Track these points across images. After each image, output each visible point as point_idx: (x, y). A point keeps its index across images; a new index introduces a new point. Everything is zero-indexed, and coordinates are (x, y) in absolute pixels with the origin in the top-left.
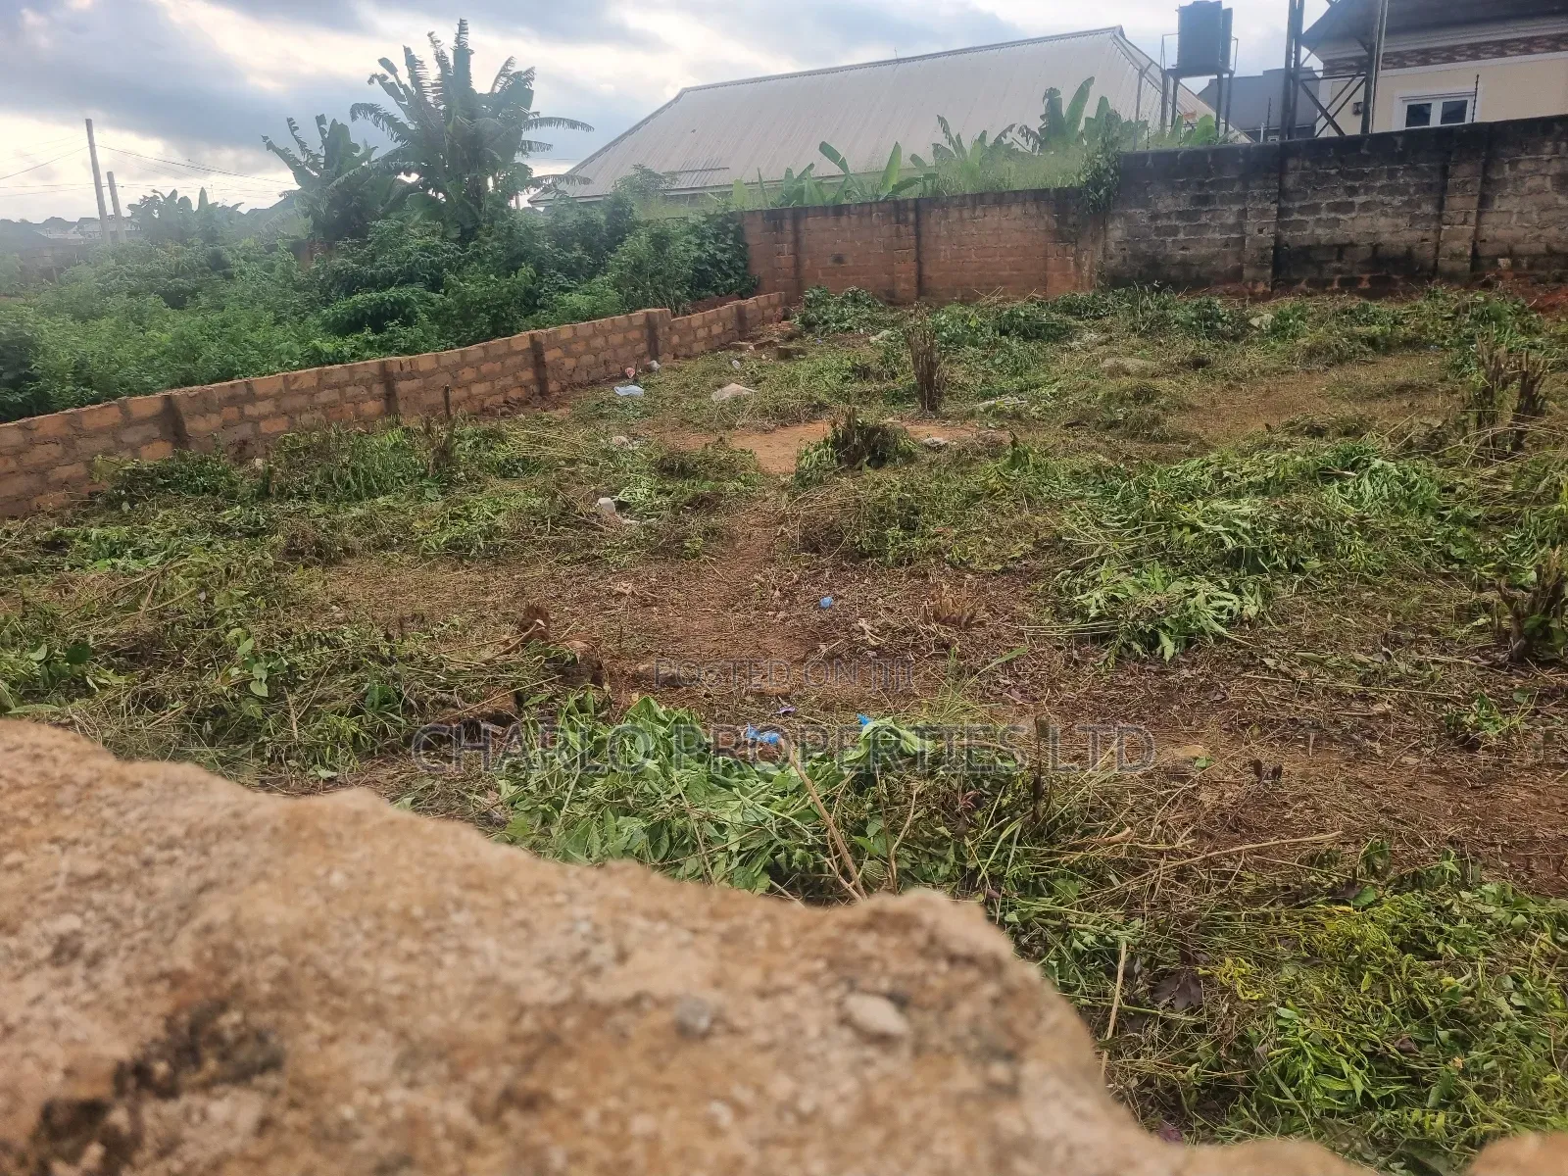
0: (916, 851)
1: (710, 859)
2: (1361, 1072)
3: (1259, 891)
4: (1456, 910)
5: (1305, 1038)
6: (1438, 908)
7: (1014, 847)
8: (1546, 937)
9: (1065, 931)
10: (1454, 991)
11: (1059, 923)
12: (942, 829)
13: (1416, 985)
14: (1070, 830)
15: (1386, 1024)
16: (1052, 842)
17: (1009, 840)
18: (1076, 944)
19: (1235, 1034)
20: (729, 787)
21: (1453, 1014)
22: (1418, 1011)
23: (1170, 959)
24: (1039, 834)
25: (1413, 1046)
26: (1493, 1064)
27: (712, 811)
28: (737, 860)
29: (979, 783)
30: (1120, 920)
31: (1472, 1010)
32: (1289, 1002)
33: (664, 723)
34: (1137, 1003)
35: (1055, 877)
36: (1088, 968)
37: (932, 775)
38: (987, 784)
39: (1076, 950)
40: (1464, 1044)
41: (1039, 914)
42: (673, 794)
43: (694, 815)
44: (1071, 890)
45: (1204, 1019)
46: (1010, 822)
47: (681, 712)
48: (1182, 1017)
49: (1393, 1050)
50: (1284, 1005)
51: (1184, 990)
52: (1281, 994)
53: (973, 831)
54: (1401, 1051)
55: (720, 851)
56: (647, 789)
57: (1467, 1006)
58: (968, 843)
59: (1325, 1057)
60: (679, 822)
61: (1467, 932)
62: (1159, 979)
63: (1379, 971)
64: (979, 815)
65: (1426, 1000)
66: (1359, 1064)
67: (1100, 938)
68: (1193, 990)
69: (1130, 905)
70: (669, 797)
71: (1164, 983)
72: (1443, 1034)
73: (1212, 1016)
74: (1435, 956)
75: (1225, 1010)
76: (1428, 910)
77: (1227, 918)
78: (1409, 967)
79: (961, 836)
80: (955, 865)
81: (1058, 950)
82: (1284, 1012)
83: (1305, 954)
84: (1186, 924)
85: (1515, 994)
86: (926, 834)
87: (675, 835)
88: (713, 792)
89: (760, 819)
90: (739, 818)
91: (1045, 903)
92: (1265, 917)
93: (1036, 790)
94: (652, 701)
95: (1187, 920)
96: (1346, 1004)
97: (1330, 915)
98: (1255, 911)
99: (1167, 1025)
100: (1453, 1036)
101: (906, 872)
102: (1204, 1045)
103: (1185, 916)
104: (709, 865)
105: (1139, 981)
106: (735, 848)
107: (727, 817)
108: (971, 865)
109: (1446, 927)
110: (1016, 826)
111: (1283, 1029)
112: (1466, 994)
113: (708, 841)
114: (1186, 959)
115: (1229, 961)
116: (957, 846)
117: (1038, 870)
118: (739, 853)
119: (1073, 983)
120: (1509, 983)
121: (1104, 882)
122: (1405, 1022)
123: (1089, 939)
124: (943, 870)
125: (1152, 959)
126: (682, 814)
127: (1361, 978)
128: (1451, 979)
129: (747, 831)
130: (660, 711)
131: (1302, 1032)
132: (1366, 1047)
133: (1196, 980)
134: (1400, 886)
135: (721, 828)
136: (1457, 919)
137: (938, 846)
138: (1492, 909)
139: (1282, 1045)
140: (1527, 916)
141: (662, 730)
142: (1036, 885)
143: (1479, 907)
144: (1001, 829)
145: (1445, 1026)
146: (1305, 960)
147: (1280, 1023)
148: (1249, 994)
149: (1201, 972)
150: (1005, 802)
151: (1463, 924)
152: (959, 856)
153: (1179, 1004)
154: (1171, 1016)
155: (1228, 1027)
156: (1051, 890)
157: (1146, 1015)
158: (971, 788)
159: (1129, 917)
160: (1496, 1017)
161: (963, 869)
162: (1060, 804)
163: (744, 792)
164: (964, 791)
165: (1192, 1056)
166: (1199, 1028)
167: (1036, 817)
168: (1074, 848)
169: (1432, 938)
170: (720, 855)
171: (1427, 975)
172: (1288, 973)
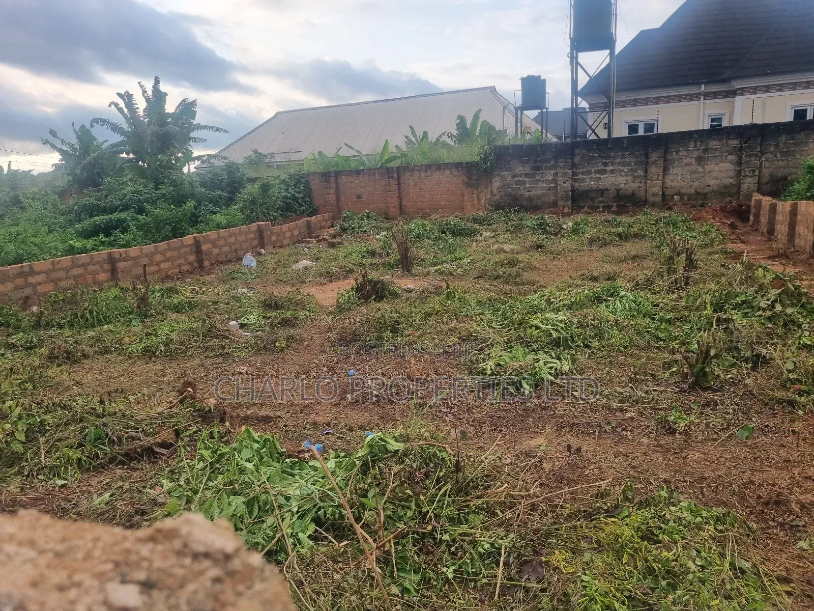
0: (394, 504)
1: (281, 516)
2: (624, 607)
3: (572, 513)
4: (668, 516)
5: (596, 591)
6: (659, 516)
7: (447, 499)
8: (711, 528)
9: (474, 543)
10: (667, 560)
11: (471, 538)
12: (408, 491)
13: (650, 558)
14: (476, 487)
15: (635, 580)
16: (467, 494)
17: (444, 495)
18: (480, 549)
19: (561, 592)
20: (293, 475)
21: (668, 572)
22: (650, 571)
23: (528, 553)
24: (460, 491)
25: (649, 591)
26: (687, 597)
27: (283, 489)
28: (296, 516)
29: (428, 465)
30: (502, 534)
31: (676, 569)
32: (587, 572)
33: (258, 442)
34: (511, 579)
35: (469, 513)
36: (486, 562)
37: (403, 462)
38: (432, 465)
39: (480, 553)
40: (673, 587)
41: (460, 535)
42: (262, 481)
43: (272, 492)
44: (476, 519)
45: (545, 585)
46: (444, 485)
47: (268, 436)
48: (534, 585)
49: (639, 594)
50: (585, 574)
51: (535, 570)
52: (583, 568)
53: (425, 491)
54: (644, 594)
55: (287, 512)
56: (247, 479)
57: (674, 567)
58: (422, 498)
59: (606, 601)
60: (263, 497)
61: (673, 528)
62: (523, 564)
63: (631, 552)
64: (427, 482)
65: (654, 565)
66: (623, 603)
67: (492, 545)
68: (540, 569)
69: (507, 525)
70: (259, 483)
71: (525, 567)
72: (664, 583)
73: (549, 583)
74: (659, 542)
75: (556, 579)
76: (654, 518)
77: (557, 529)
78: (646, 548)
79: (418, 494)
80: (415, 510)
81: (471, 553)
82: (585, 578)
83: (596, 546)
84: (535, 534)
85: (697, 559)
86: (400, 494)
87: (261, 504)
88: (285, 479)
89: (310, 492)
90: (298, 492)
91: (464, 528)
92: (575, 527)
93: (458, 468)
94: (251, 430)
95: (536, 532)
96: (615, 571)
97: (606, 524)
98: (570, 525)
99: (527, 590)
100: (668, 584)
101: (389, 517)
102: (546, 600)
103: (535, 530)
104: (280, 520)
105: (513, 567)
106: (295, 510)
107: (291, 492)
108: (424, 510)
109: (663, 526)
110: (448, 487)
111: (585, 587)
112: (673, 561)
113: (280, 507)
114: (536, 553)
115: (557, 552)
116: (416, 500)
117: (459, 510)
118: (298, 512)
119: (478, 571)
120: (694, 553)
121: (494, 514)
122: (645, 579)
123: (487, 546)
124: (410, 514)
125: (519, 555)
126: (266, 492)
127: (623, 556)
128: (666, 553)
129: (302, 499)
130: (256, 436)
131: (594, 588)
132: (626, 593)
133: (541, 564)
134: (640, 506)
135: (288, 499)
136: (669, 521)
137: (407, 500)
138: (685, 515)
139: (585, 596)
140: (702, 517)
141: (256, 446)
142: (459, 519)
143: (679, 514)
144: (440, 489)
145: (664, 578)
146: (595, 549)
147: (583, 584)
148: (568, 569)
149: (544, 559)
150: (441, 474)
151: (671, 524)
152: (418, 506)
153: (533, 578)
154: (528, 585)
155: (557, 589)
156: (467, 521)
157: (515, 586)
158: (423, 468)
159: (508, 532)
160: (688, 571)
161: (420, 512)
162: (470, 473)
163: (302, 478)
164: (420, 470)
165: (540, 606)
166: (543, 591)
167: (457, 482)
168: (479, 497)
169: (656, 532)
170: (287, 514)
171: (655, 552)
172: (587, 556)
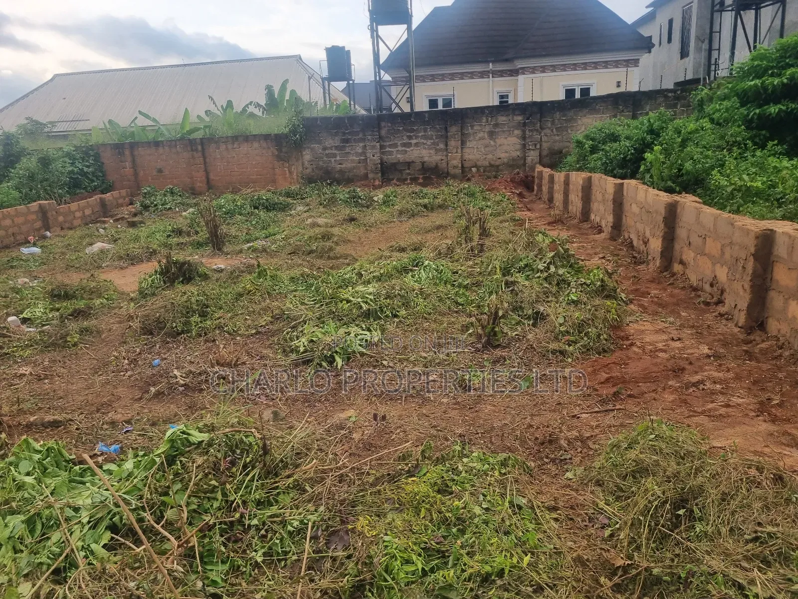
0: (199, 497)
1: (69, 531)
2: (420, 558)
3: (377, 479)
4: (461, 468)
5: (396, 549)
6: (453, 469)
7: (255, 483)
8: (497, 473)
9: (284, 523)
10: (458, 508)
11: (280, 519)
12: (213, 482)
13: (443, 509)
14: (286, 467)
15: (430, 532)
16: (276, 475)
17: (252, 480)
18: (290, 528)
19: (365, 555)
20: (84, 483)
21: (458, 519)
22: (445, 521)
23: (336, 524)
24: (269, 473)
25: (442, 539)
26: (473, 539)
27: (71, 501)
28: (87, 527)
29: (234, 452)
30: (313, 509)
31: (464, 516)
32: (389, 533)
33: (39, 452)
34: (319, 552)
35: (279, 494)
36: (296, 539)
37: (207, 453)
38: (238, 451)
39: (289, 532)
40: (462, 532)
41: (271, 517)
42: (45, 495)
43: (57, 506)
44: (285, 499)
45: (351, 552)
46: (253, 469)
47: (51, 443)
48: (340, 554)
49: (434, 544)
50: (386, 534)
51: (342, 538)
52: (385, 529)
53: (231, 479)
54: (437, 543)
55: (76, 524)
56: (26, 495)
57: (462, 514)
58: (228, 486)
59: (405, 555)
60: (47, 512)
61: (465, 478)
62: (332, 534)
63: (428, 506)
64: (234, 469)
65: (447, 515)
66: (420, 555)
67: (301, 522)
68: (346, 538)
69: (316, 499)
70: (42, 498)
71: (333, 538)
72: (454, 530)
73: (355, 548)
74: (451, 493)
75: (360, 544)
76: (449, 471)
77: (363, 496)
78: (441, 500)
79: (224, 483)
80: (222, 500)
81: (280, 533)
82: (386, 538)
83: (397, 506)
84: (341, 505)
85: (484, 503)
86: (205, 486)
87: (44, 520)
88: (73, 488)
89: (103, 499)
90: (89, 501)
91: (274, 509)
92: (379, 491)
93: (266, 450)
94: (31, 441)
95: (342, 502)
96: (414, 527)
97: (407, 484)
98: (374, 490)
99: (334, 559)
100: (459, 530)
101: (195, 511)
102: (352, 565)
103: (342, 500)
104: (68, 534)
105: (322, 539)
106: (85, 520)
107: (81, 502)
108: (232, 498)
109: (456, 478)
110: (256, 471)
111: (386, 546)
112: (463, 508)
113: (67, 520)
114: (343, 522)
115: (361, 518)
116: (223, 490)
117: (267, 493)
118: (89, 522)
119: (288, 549)
120: (481, 498)
121: (305, 491)
122: (439, 529)
123: (296, 523)
124: (216, 504)
125: (327, 527)
126: (50, 506)
127: (420, 511)
128: (457, 503)
129: (94, 508)
130: (37, 446)
131: (395, 546)
132: (422, 546)
133: (347, 532)
134: (438, 461)
135: (76, 510)
136: (461, 472)
137: (212, 491)
138: (475, 465)
139: (386, 555)
140: (489, 464)
141: (37, 457)
142: (269, 501)
143: (471, 464)
144: (247, 474)
145: (455, 525)
146: (397, 509)
147: (385, 544)
148: (371, 533)
149: (350, 527)
150: (248, 460)
151: (463, 474)
152: (224, 495)
153: (339, 547)
154: (335, 554)
155: (362, 553)
156: (277, 501)
157: (324, 557)
158: (229, 456)
159: (318, 506)
160: (475, 516)
161: (227, 501)
162: (277, 455)
163: (93, 484)
164: (225, 458)
165: (347, 572)
166: (349, 557)
167: (265, 465)
168: (289, 477)
169: (450, 484)
170: (76, 527)
171: (448, 503)
172: (390, 517)
